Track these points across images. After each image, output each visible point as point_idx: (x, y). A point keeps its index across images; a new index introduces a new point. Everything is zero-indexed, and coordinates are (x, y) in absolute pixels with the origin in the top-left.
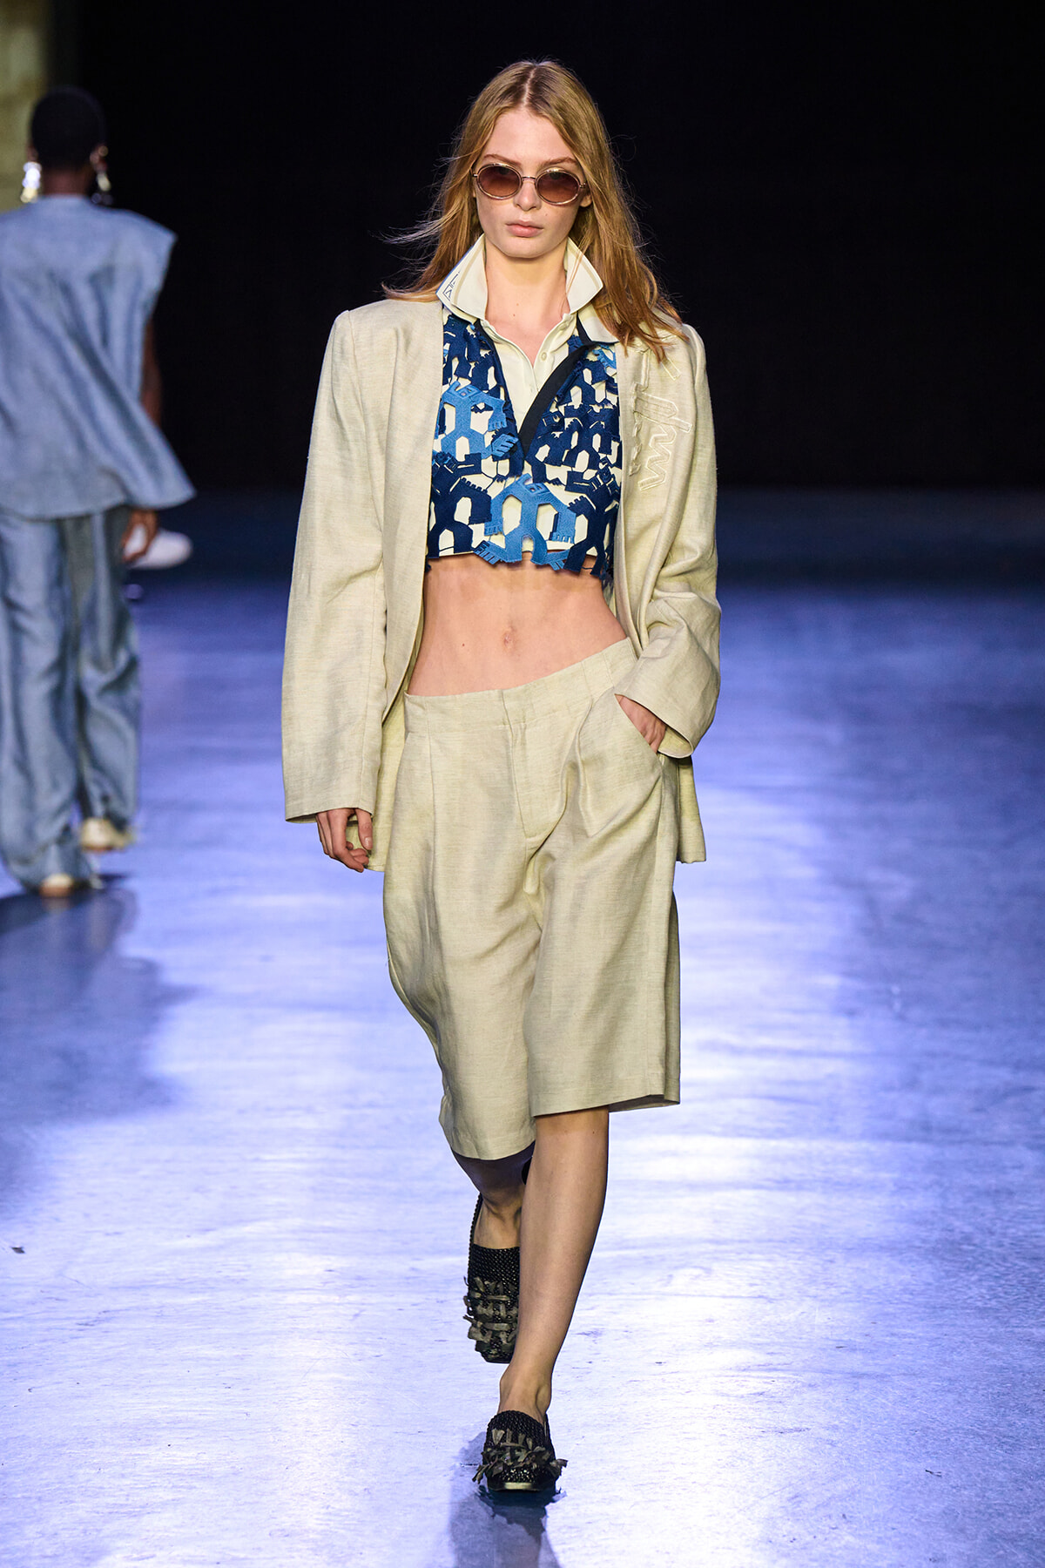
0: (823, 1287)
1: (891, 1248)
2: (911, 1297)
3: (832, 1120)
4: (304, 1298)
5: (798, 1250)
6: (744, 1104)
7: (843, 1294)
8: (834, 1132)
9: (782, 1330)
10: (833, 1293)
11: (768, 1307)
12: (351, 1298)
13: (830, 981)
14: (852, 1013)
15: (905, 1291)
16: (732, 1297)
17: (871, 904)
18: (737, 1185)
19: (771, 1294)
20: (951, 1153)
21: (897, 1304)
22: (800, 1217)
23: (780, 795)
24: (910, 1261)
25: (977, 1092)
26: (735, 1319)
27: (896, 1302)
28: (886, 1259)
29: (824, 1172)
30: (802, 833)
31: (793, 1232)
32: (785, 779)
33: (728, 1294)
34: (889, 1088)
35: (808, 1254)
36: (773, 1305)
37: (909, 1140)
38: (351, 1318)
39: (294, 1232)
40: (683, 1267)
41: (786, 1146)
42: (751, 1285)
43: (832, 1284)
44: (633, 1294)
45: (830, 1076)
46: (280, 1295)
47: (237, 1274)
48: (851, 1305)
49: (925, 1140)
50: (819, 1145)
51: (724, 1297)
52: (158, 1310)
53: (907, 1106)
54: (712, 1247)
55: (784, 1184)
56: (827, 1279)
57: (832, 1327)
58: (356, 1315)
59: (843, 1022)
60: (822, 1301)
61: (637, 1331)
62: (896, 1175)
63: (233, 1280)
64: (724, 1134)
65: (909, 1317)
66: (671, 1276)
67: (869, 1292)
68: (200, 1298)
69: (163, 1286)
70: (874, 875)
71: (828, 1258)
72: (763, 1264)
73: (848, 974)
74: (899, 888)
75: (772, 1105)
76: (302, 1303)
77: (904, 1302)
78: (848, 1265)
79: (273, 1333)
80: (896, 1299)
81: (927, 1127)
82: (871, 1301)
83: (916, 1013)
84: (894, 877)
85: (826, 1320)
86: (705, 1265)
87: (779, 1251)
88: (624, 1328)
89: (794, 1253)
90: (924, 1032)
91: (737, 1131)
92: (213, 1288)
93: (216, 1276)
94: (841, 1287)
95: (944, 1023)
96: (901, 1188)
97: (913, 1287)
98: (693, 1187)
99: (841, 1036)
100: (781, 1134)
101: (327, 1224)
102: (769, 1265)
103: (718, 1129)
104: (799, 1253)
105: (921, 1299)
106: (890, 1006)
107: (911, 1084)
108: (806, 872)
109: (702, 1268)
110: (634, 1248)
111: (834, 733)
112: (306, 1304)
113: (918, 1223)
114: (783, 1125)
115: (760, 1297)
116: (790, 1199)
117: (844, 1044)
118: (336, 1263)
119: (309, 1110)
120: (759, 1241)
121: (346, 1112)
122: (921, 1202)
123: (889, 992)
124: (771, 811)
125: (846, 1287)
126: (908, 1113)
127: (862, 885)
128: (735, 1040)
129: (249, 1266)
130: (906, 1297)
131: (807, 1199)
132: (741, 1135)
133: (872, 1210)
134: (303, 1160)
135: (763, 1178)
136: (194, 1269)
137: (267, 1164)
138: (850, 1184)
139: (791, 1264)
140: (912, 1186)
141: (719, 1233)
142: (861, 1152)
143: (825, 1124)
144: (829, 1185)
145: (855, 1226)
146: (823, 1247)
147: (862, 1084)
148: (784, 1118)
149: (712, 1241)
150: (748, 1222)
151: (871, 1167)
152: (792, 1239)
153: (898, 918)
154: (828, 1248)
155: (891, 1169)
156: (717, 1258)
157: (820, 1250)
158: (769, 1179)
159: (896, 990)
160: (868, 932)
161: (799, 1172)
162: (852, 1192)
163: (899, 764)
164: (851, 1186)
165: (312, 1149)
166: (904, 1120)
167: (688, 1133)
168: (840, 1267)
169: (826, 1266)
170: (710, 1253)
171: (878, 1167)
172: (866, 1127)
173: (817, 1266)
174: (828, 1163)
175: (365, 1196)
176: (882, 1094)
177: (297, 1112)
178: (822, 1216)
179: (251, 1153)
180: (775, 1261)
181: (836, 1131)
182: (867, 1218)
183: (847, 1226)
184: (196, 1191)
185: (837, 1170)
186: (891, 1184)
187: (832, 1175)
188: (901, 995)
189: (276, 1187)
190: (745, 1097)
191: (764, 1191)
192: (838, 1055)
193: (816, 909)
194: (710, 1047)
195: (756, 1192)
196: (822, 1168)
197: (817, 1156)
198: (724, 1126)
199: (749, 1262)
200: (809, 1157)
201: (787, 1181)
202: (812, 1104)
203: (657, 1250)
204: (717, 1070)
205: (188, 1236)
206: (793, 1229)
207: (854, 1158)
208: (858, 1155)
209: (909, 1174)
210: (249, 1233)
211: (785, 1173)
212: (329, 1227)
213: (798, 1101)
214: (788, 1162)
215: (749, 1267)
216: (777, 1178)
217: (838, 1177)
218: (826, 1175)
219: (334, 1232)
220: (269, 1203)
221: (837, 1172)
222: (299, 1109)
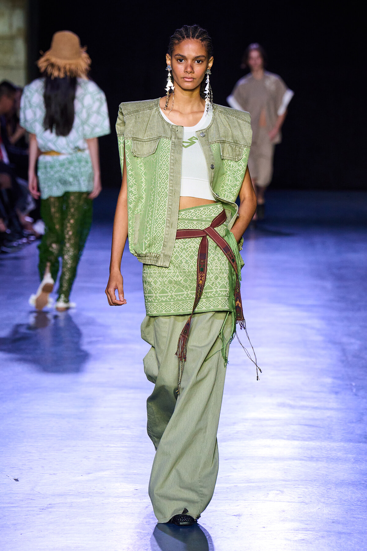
0: (327, 499)
1: (353, 484)
2: (361, 503)
3: (329, 434)
4: (126, 500)
5: (317, 484)
6: (295, 427)
7: (334, 501)
8: (330, 438)
9: (311, 515)
10: (331, 501)
11: (306, 506)
12: (144, 500)
13: (329, 380)
14: (337, 393)
15: (358, 501)
16: (291, 502)
17: (344, 351)
18: (294, 459)
19: (307, 501)
21: (356, 506)
22: (317, 471)
23: (308, 308)
24: (361, 489)
26: (293, 511)
27: (355, 505)
28: (351, 488)
29: (327, 454)
30: (317, 323)
31: (315, 477)
32: (310, 302)
33: (290, 501)
34: (352, 422)
35: (320, 486)
36: (308, 505)
37: (360, 442)
38: (145, 508)
39: (122, 474)
40: (273, 490)
41: (312, 444)
42: (299, 497)
43: (330, 498)
44: (254, 500)
45: (328, 417)
46: (117, 499)
47: (100, 490)
48: (338, 506)
49: (365, 443)
50: (325, 444)
51: (289, 502)
52: (70, 504)
53: (359, 429)
54: (284, 483)
55: (311, 459)
56: (328, 496)
57: (330, 514)
58: (147, 507)
59: (333, 396)
60: (327, 504)
61: (255, 515)
62: (354, 456)
63: (99, 493)
64: (288, 439)
65: (360, 511)
66: (268, 493)
67: (345, 501)
68: (86, 499)
69: (72, 495)
70: (345, 340)
71: (329, 487)
72: (303, 489)
73: (335, 378)
74: (355, 345)
75: (306, 428)
76: (126, 502)
77: (358, 505)
78: (336, 490)
79: (115, 513)
80: (355, 504)
82: (346, 504)
83: (361, 393)
84: (353, 340)
85: (328, 511)
86: (281, 490)
87: (309, 484)
88: (250, 513)
90: (365, 400)
91: (293, 438)
92: (91, 496)
93: (93, 491)
94: (334, 499)
96: (356, 461)
97: (361, 499)
98: (276, 459)
99: (333, 402)
100: (310, 439)
101: (135, 471)
102: (306, 490)
103: (286, 437)
104: (317, 485)
105: (364, 504)
106: (352, 390)
107: (360, 421)
108: (319, 338)
109: (280, 491)
110: (254, 482)
111: (328, 285)
112: (127, 503)
113: (364, 474)
114: (310, 436)
115: (302, 502)
116: (314, 464)
117: (334, 405)
119: (128, 427)
120: (302, 480)
122: (364, 466)
123: (351, 385)
124: (305, 314)
125: (336, 499)
126: (359, 432)
127: (340, 343)
128: (292, 403)
129: (106, 487)
130: (359, 503)
131: (320, 464)
132: (294, 440)
133: (345, 469)
134: (126, 447)
135: (303, 456)
136: (84, 488)
137: (112, 448)
138: (337, 459)
139: (314, 489)
140: (361, 460)
141: (286, 477)
142: (341, 447)
143: (327, 436)
144: (329, 459)
145: (339, 475)
146: (327, 483)
147: (341, 420)
148: (311, 433)
149: (284, 480)
150: (298, 473)
151: (345, 453)
152: (315, 480)
153: (355, 356)
154: (329, 484)
155: (353, 453)
156: (286, 487)
157: (326, 484)
158: (306, 457)
159: (354, 384)
160: (343, 361)
161: (317, 454)
162: (338, 462)
163: (354, 297)
164: (337, 460)
165: (129, 443)
166: (357, 434)
167: (274, 438)
168: (333, 491)
169: (328, 490)
170: (283, 485)
171: (347, 453)
172: (343, 437)
173: (324, 490)
174: (328, 451)
175: (149, 461)
176: (349, 424)
177: (123, 428)
178: (326, 471)
179: (106, 444)
180: (308, 488)
181: (331, 438)
182: (344, 472)
183: (336, 475)
184: (84, 458)
185: (332, 453)
186: (353, 459)
187: (330, 455)
188: (356, 386)
189: (115, 457)
190: (296, 425)
191: (304, 461)
192: (332, 409)
193: (323, 352)
194: (282, 405)
195: (300, 462)
196: (326, 453)
197: (324, 448)
198: (288, 436)
199: (298, 489)
200: (321, 448)
201: (312, 457)
202: (322, 428)
203: (263, 484)
204: (285, 414)
205: (82, 476)
206: (315, 476)
207: (338, 449)
208: (340, 448)
209: (360, 455)
210: (105, 474)
211: (312, 454)
212: (136, 473)
213: (316, 426)
214: (313, 450)
215: (298, 491)
216: (308, 456)
217: (332, 456)
218: (328, 455)
219: (138, 475)
220: (113, 463)
221: (332, 454)
222: (124, 427)
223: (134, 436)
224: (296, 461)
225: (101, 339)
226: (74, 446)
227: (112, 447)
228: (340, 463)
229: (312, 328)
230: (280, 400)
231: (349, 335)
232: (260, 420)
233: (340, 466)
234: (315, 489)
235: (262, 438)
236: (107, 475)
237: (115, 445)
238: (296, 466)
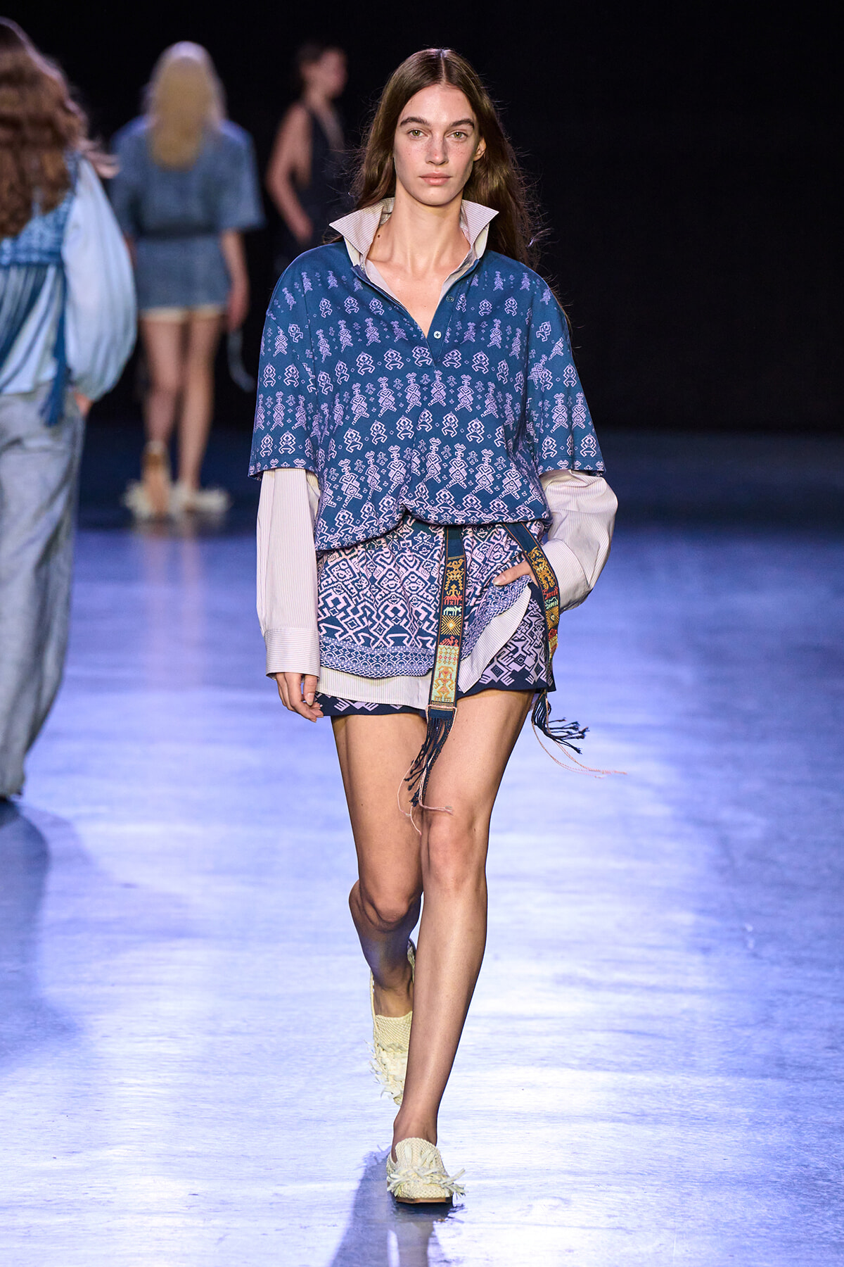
0: (681, 1219)
1: (747, 1182)
2: (768, 1231)
3: (687, 1055)
4: (169, 1221)
5: (656, 1183)
6: (601, 1037)
7: (700, 1226)
8: (690, 1066)
9: (640, 1261)
10: (691, 1226)
11: (627, 1238)
12: (216, 1222)
13: (686, 918)
14: (706, 950)
15: (761, 1225)
16: (590, 1228)
17: (724, 843)
18: (596, 1118)
19: (629, 1225)
20: (807, 1090)
21: (754, 1237)
22: (657, 1150)
24: (768, 1195)
25: (831, 1030)
26: (594, 1250)
27: (752, 1235)
28: (742, 1193)
29: (681, 1106)
30: (657, 772)
31: (651, 1165)
32: (639, 718)
33: (587, 1225)
34: (745, 1025)
35: (665, 1186)
36: (632, 1236)
37: (764, 1076)
38: (216, 1242)
39: (159, 1156)
40: (542, 1197)
42: (610, 1216)
43: (689, 1217)
44: (494, 1223)
45: (684, 1012)
46: (146, 1218)
47: (103, 1196)
48: (708, 1237)
49: (779, 1077)
50: (675, 1080)
51: (583, 1227)
52: (26, 1230)
53: (761, 1043)
54: (571, 1178)
55: (641, 1117)
56: (684, 1212)
57: (690, 1259)
58: (221, 1239)
59: (697, 958)
60: (680, 1233)
61: (497, 1259)
62: (751, 1111)
63: (99, 1203)
64: (581, 1068)
65: (766, 1251)
66: (530, 1206)
67: (726, 1225)
68: (67, 1219)
69: (31, 1207)
70: (727, 814)
71: (686, 1191)
72: (621, 1196)
73: (701, 912)
74: (752, 828)
75: (628, 1038)
76: (167, 1227)
77: (761, 1236)
78: (705, 1198)
79: (139, 1255)
80: (753, 1233)
81: (781, 1064)
82: (728, 1234)
83: (769, 951)
84: (748, 817)
85: (684, 1251)
86: (564, 1196)
87: (636, 1183)
88: (485, 1256)
89: (652, 1185)
90: (777, 969)
91: (593, 1064)
92: (79, 1209)
93: (83, 1197)
94: (698, 1219)
95: (798, 962)
96: (757, 1123)
97: (770, 1221)
98: (552, 1118)
99: (696, 973)
100: (639, 1068)
101: (190, 1148)
102: (628, 1197)
103: (575, 1062)
104: (657, 1185)
105: (777, 1233)
106: (745, 944)
107: (766, 1021)
108: (661, 811)
109: (560, 1199)
110: (494, 1177)
111: (686, 674)
112: (170, 1227)
113: (775, 1158)
114: (640, 1059)
115: (618, 1228)
116: (646, 1132)
117: (700, 981)
118: (199, 1187)
119: (172, 1036)
120: (617, 1173)
121: (209, 1039)
122: (776, 1138)
123: (744, 930)
124: (625, 749)
125: (704, 1220)
126: (763, 1050)
127: (716, 824)
128: (591, 975)
129: (115, 1188)
130: (763, 1231)
131: (664, 1132)
132: (598, 1069)
133: (729, 1144)
134: (166, 1085)
135: (619, 1111)
136: (61, 1190)
137: (130, 1089)
138: (706, 1118)
139: (650, 1196)
140: (768, 1122)
141: (577, 1165)
142: (717, 1087)
143: (681, 1059)
144: (686, 1119)
145: (712, 1160)
146: (681, 1180)
147: (717, 1020)
148: (641, 1052)
149: (570, 1173)
150: (606, 1154)
151: (727, 1102)
152: (650, 1172)
153: (751, 856)
154: (686, 1181)
155: (746, 1105)
156: (575, 1189)
157: (677, 1183)
158: (627, 1113)
159: (750, 928)
160: (721, 870)
161: (655, 1106)
162: (708, 1126)
163: (750, 705)
164: (707, 1120)
165: (176, 1075)
166: (759, 1056)
167: (546, 1065)
168: (697, 1200)
169: (684, 1199)
170: (569, 1184)
171: (734, 1102)
172: (722, 1062)
173: (674, 1199)
174: (683, 1097)
175: (228, 1122)
176: (736, 1030)
177: (161, 1038)
178: (678, 1149)
179: (115, 1078)
180: (634, 1193)
181: (692, 1066)
182: (723, 1152)
183: (703, 1159)
184: (63, 1113)
185: (693, 1104)
186: (747, 1119)
187: (688, 1110)
188: (753, 934)
189: (140, 1111)
190: (603, 1031)
191: (622, 1124)
192: (693, 991)
193: (670, 846)
194: (568, 980)
195: (612, 1125)
196: (679, 1102)
197: (673, 1089)
198: (581, 1059)
199: (608, 1194)
200: (665, 1091)
201: (644, 1115)
202: (669, 1039)
203: (517, 1180)
204: (575, 1004)
205: (55, 1158)
206: (651, 1162)
207: (710, 1093)
208: (714, 1089)
209: (765, 1110)
210: (115, 1155)
211: (643, 1107)
212: (193, 1152)
213: (654, 1036)
214: (645, 1096)
215: (607, 1199)
216: (634, 1111)
217: (694, 1111)
218: (682, 1109)
219: (198, 1157)
220: (133, 1127)
221: (694, 1106)
222: (162, 1035)
223: (186, 1059)
224: (601, 1124)
225: (103, 809)
226: (35, 1084)
227: (131, 1086)
228: (713, 1130)
229: (644, 784)
230: (563, 967)
231: (738, 803)
232: (511, 1018)
233: (716, 1135)
234: (651, 1194)
235: (515, 1064)
236: (119, 1156)
237: (139, 1082)
238: (601, 1137)
